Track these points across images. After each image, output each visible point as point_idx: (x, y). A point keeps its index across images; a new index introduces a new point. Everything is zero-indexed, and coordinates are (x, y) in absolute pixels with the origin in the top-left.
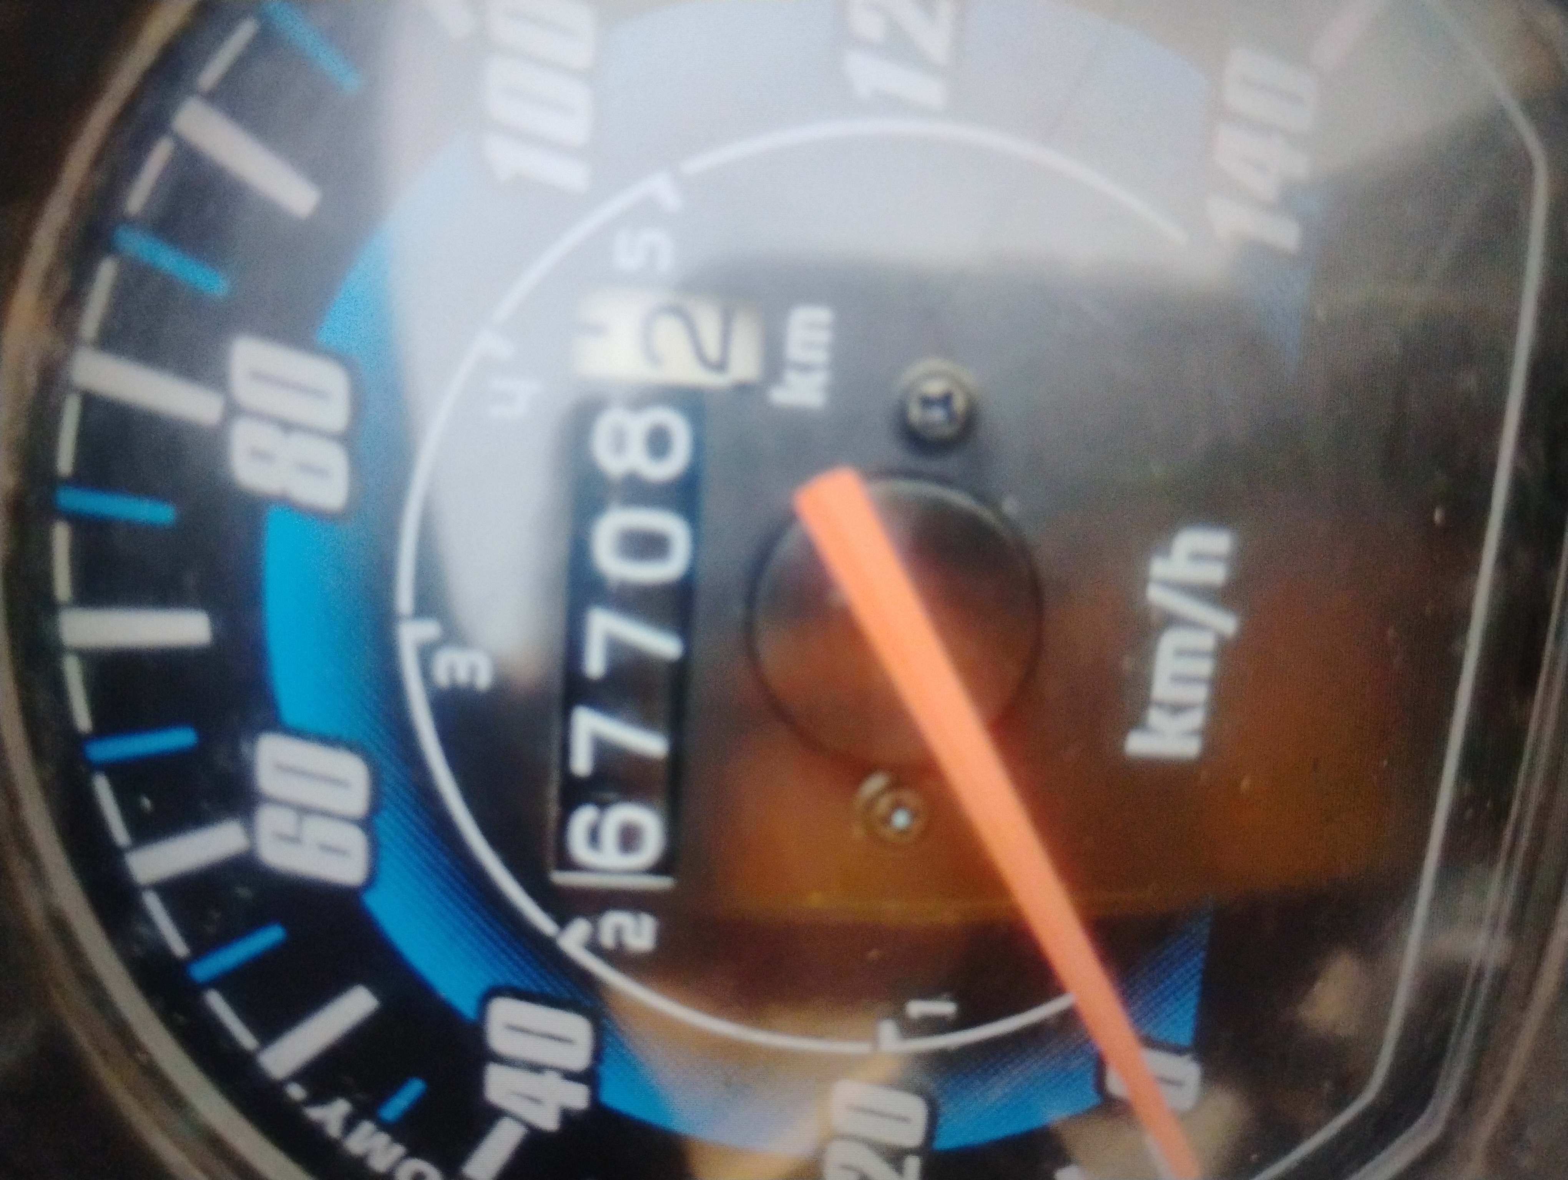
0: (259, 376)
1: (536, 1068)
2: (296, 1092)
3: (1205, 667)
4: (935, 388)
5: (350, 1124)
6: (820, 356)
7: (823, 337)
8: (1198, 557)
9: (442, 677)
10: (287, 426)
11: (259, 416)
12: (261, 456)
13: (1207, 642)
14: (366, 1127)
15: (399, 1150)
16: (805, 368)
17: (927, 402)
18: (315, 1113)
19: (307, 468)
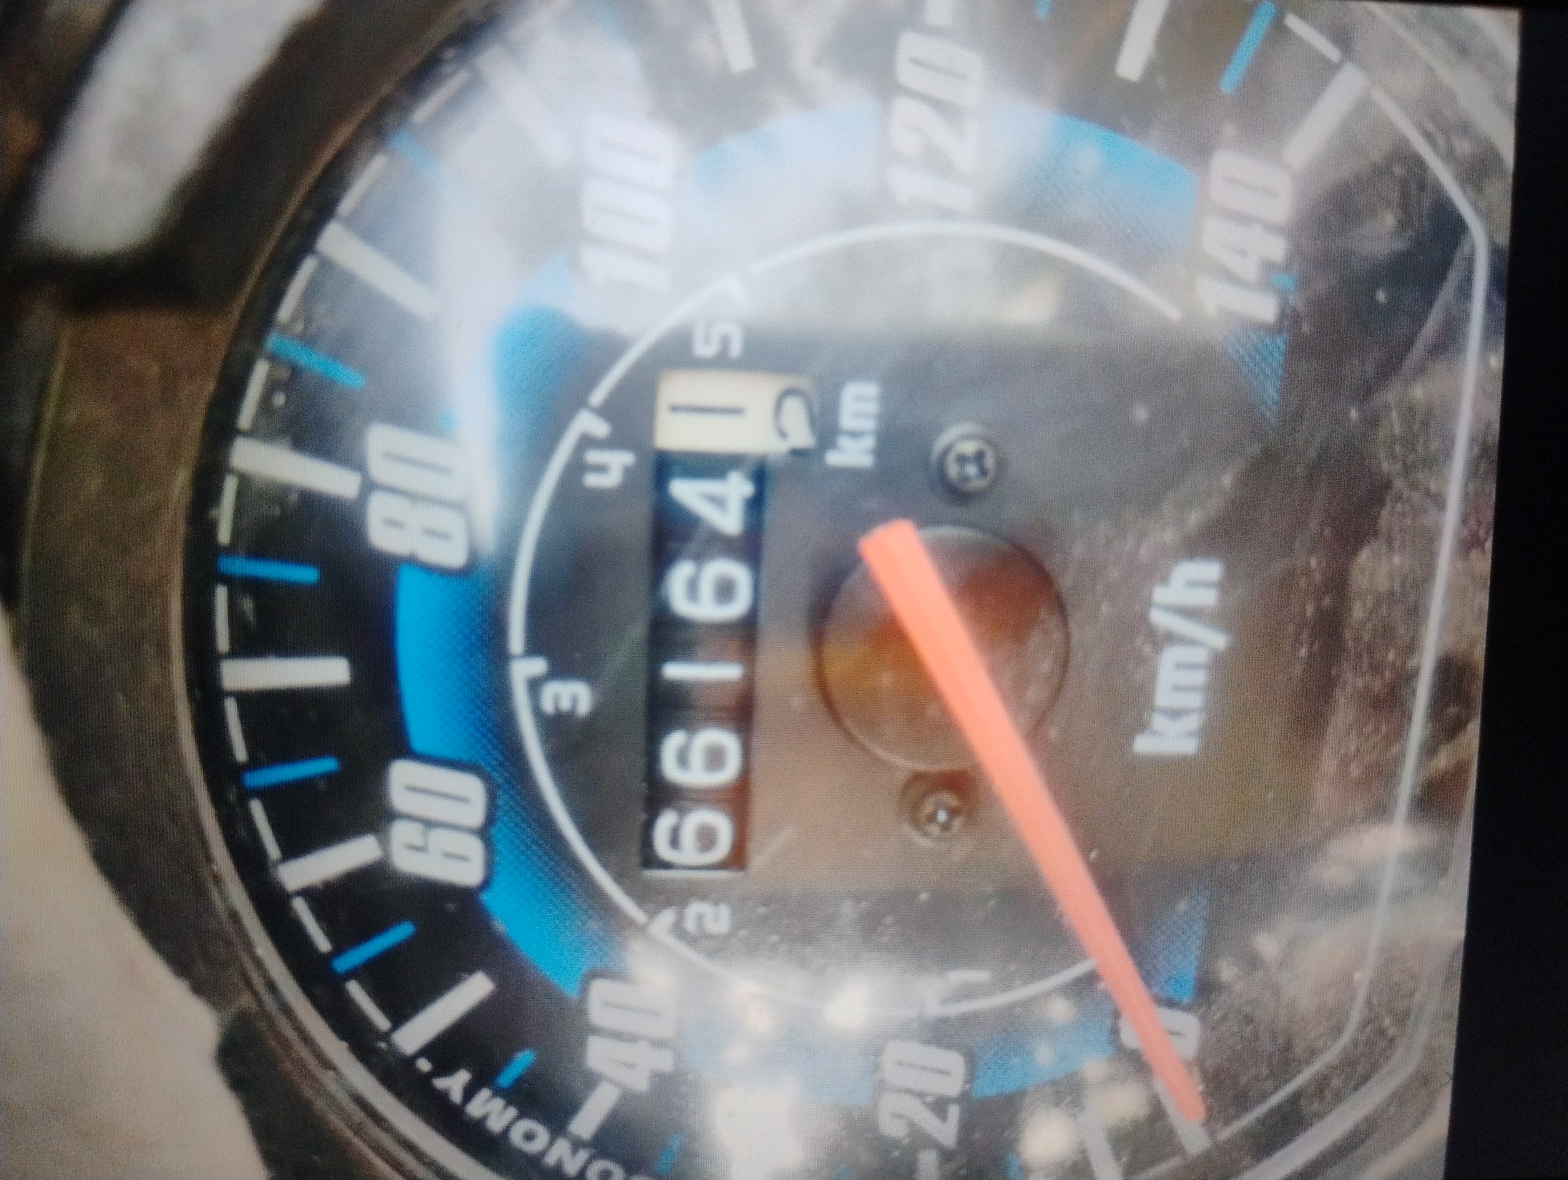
0: (390, 456)
1: (632, 1038)
2: (424, 1065)
3: (1200, 678)
4: (969, 448)
5: (469, 1093)
6: (870, 424)
7: (872, 407)
8: (1193, 584)
9: (548, 706)
10: (414, 498)
11: (391, 490)
12: (393, 523)
13: (1201, 656)
14: (485, 1094)
15: (512, 1112)
16: (855, 435)
17: (962, 460)
18: (440, 1083)
19: (432, 533)
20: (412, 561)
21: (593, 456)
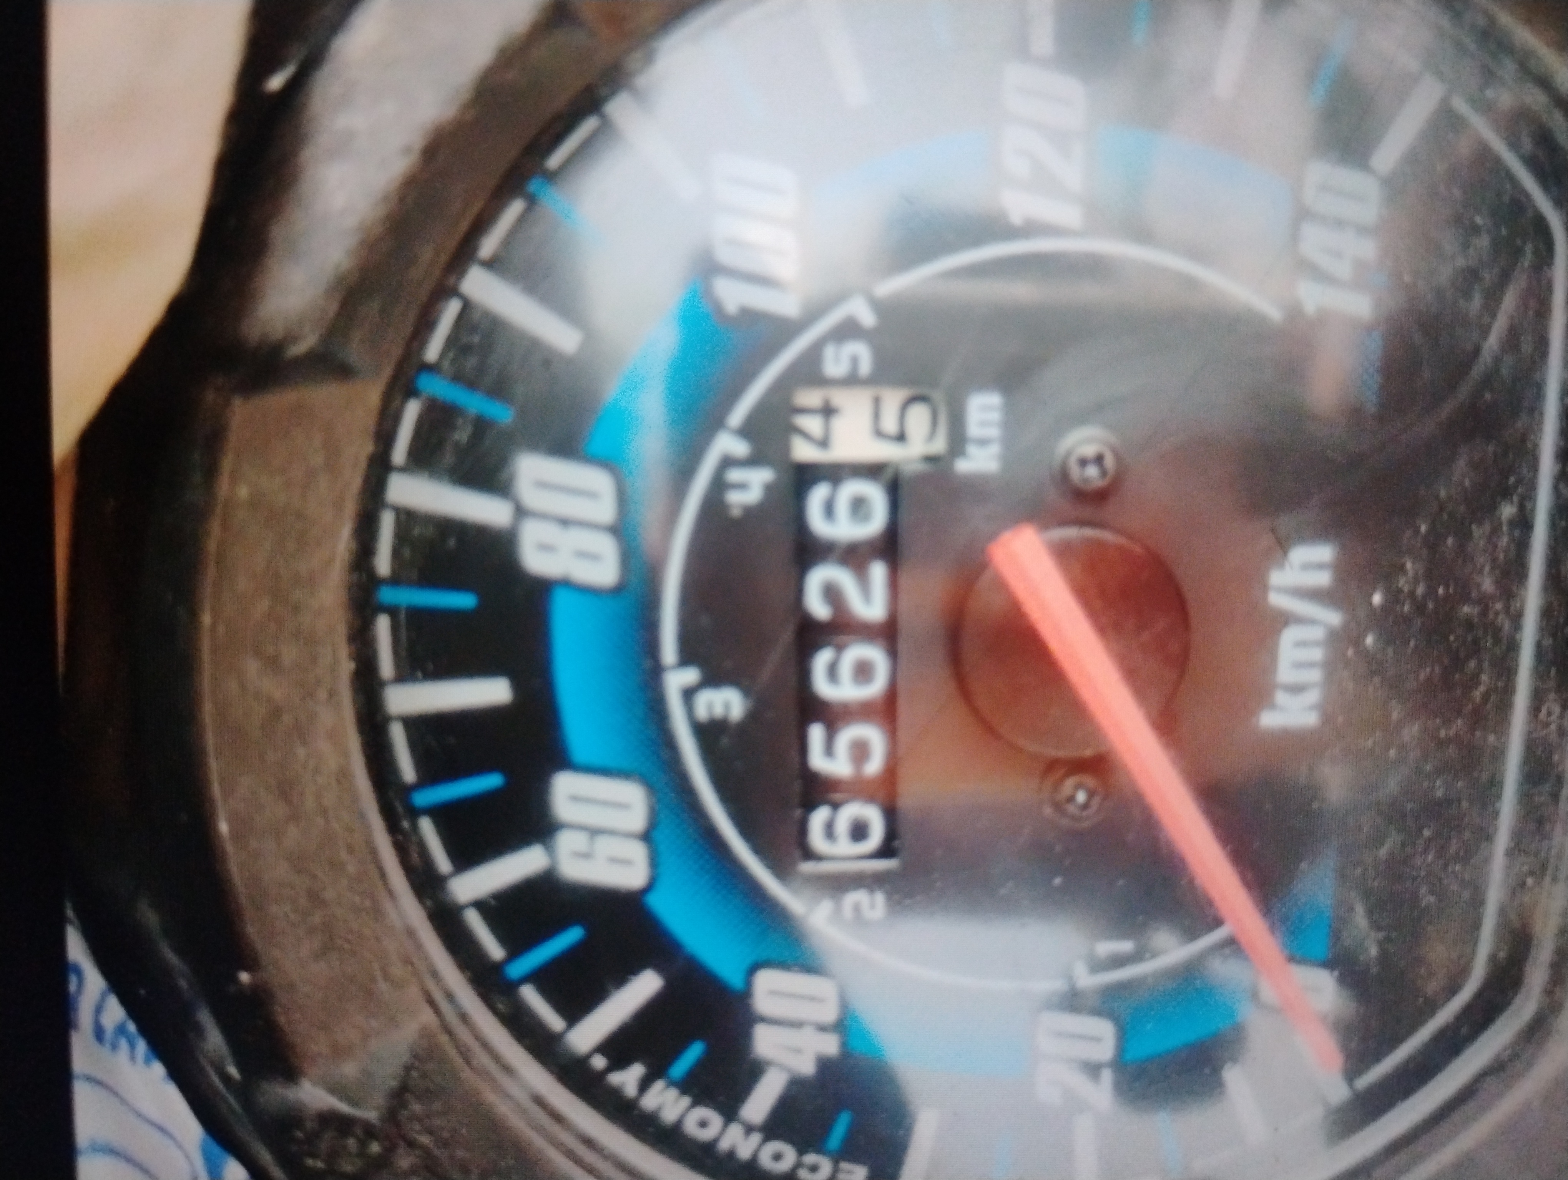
0: (542, 485)
1: (796, 1024)
2: (599, 1062)
3: (1317, 654)
4: (1090, 451)
5: (645, 1084)
6: (994, 432)
7: (995, 416)
8: (1307, 567)
9: (702, 713)
10: (565, 522)
11: (543, 516)
12: (546, 548)
13: (1317, 633)
14: (659, 1085)
15: (686, 1101)
16: (983, 442)
17: (1083, 462)
18: (616, 1078)
19: (583, 555)
20: (566, 583)
21: (734, 475)
